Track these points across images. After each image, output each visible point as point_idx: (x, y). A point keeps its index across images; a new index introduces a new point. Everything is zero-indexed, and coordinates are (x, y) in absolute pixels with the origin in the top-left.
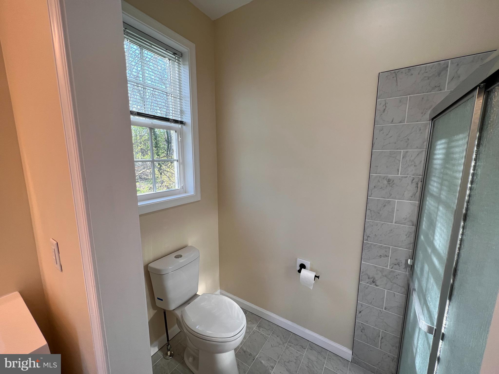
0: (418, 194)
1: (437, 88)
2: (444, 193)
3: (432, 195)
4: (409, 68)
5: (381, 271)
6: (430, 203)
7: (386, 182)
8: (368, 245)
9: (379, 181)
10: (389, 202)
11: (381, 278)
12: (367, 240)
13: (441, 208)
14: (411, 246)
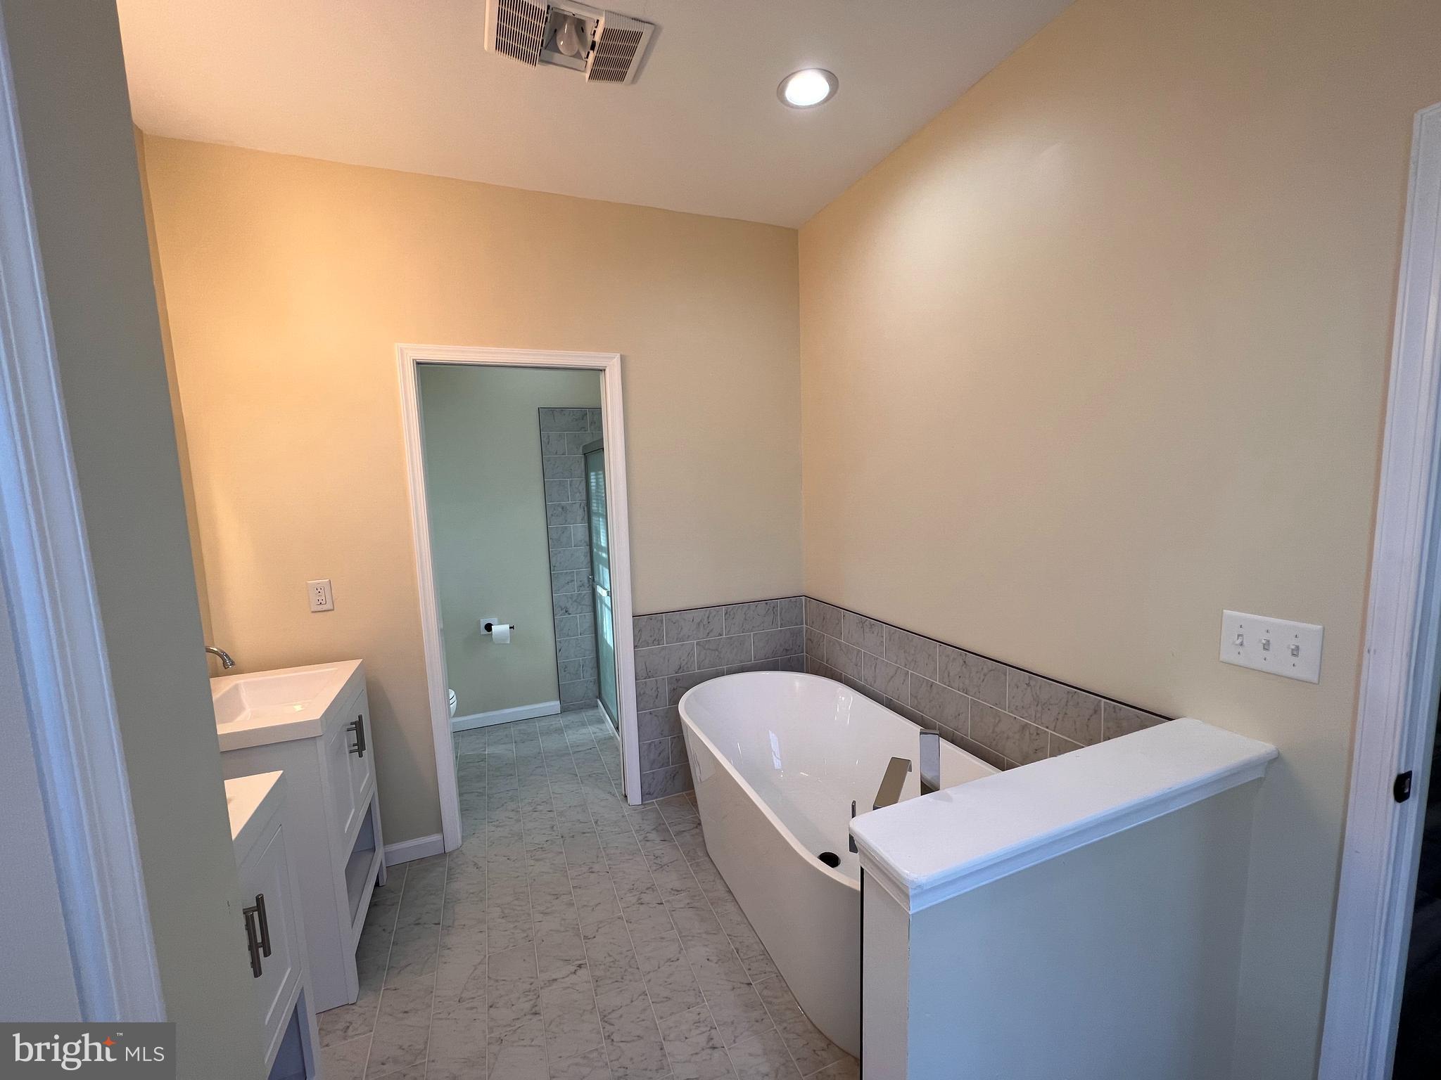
0: (586, 517)
1: (583, 430)
2: (600, 509)
3: (595, 513)
4: (562, 409)
5: (571, 598)
6: (594, 519)
7: (560, 509)
8: (556, 575)
9: (554, 509)
10: (566, 528)
11: (572, 604)
12: (554, 571)
13: (601, 519)
14: (589, 564)
